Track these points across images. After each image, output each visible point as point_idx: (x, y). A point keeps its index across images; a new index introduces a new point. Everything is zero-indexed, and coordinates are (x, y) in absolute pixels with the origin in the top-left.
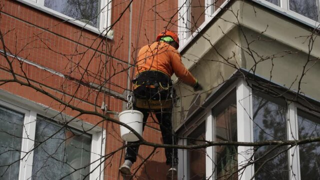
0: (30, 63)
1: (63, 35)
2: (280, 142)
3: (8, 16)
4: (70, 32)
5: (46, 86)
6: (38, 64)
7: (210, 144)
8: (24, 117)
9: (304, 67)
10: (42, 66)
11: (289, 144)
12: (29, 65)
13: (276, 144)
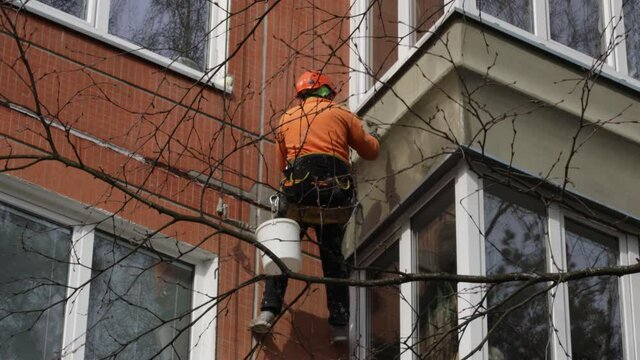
1: (142, 86)
2: (535, 275)
3: (42, 50)
4: (154, 80)
6: (97, 137)
7: (408, 278)
8: (72, 232)
9: (575, 139)
10: (104, 141)
11: (550, 280)
12: (81, 139)
13: (527, 279)
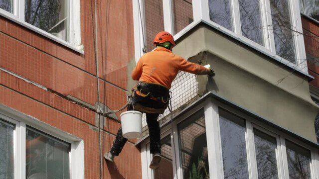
0: (19, 77)
4: (49, 47)
5: (34, 99)
6: (26, 78)
8: (15, 127)
10: (29, 80)
12: (19, 79)
